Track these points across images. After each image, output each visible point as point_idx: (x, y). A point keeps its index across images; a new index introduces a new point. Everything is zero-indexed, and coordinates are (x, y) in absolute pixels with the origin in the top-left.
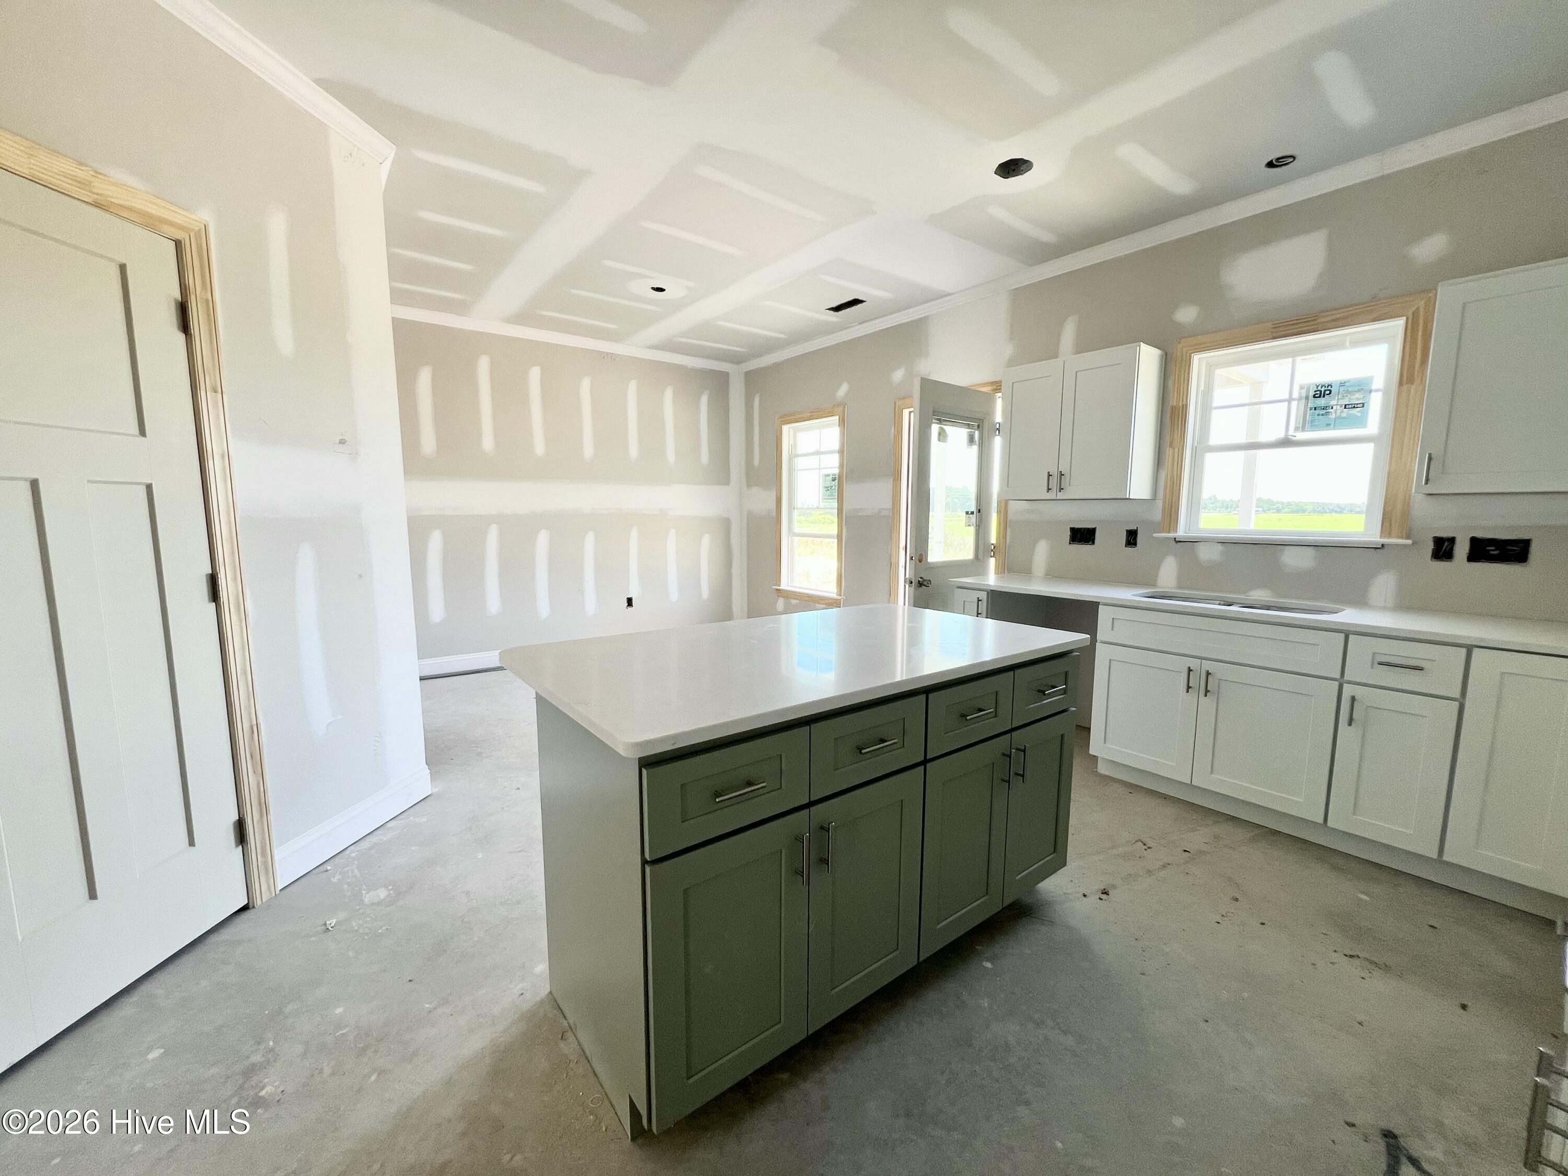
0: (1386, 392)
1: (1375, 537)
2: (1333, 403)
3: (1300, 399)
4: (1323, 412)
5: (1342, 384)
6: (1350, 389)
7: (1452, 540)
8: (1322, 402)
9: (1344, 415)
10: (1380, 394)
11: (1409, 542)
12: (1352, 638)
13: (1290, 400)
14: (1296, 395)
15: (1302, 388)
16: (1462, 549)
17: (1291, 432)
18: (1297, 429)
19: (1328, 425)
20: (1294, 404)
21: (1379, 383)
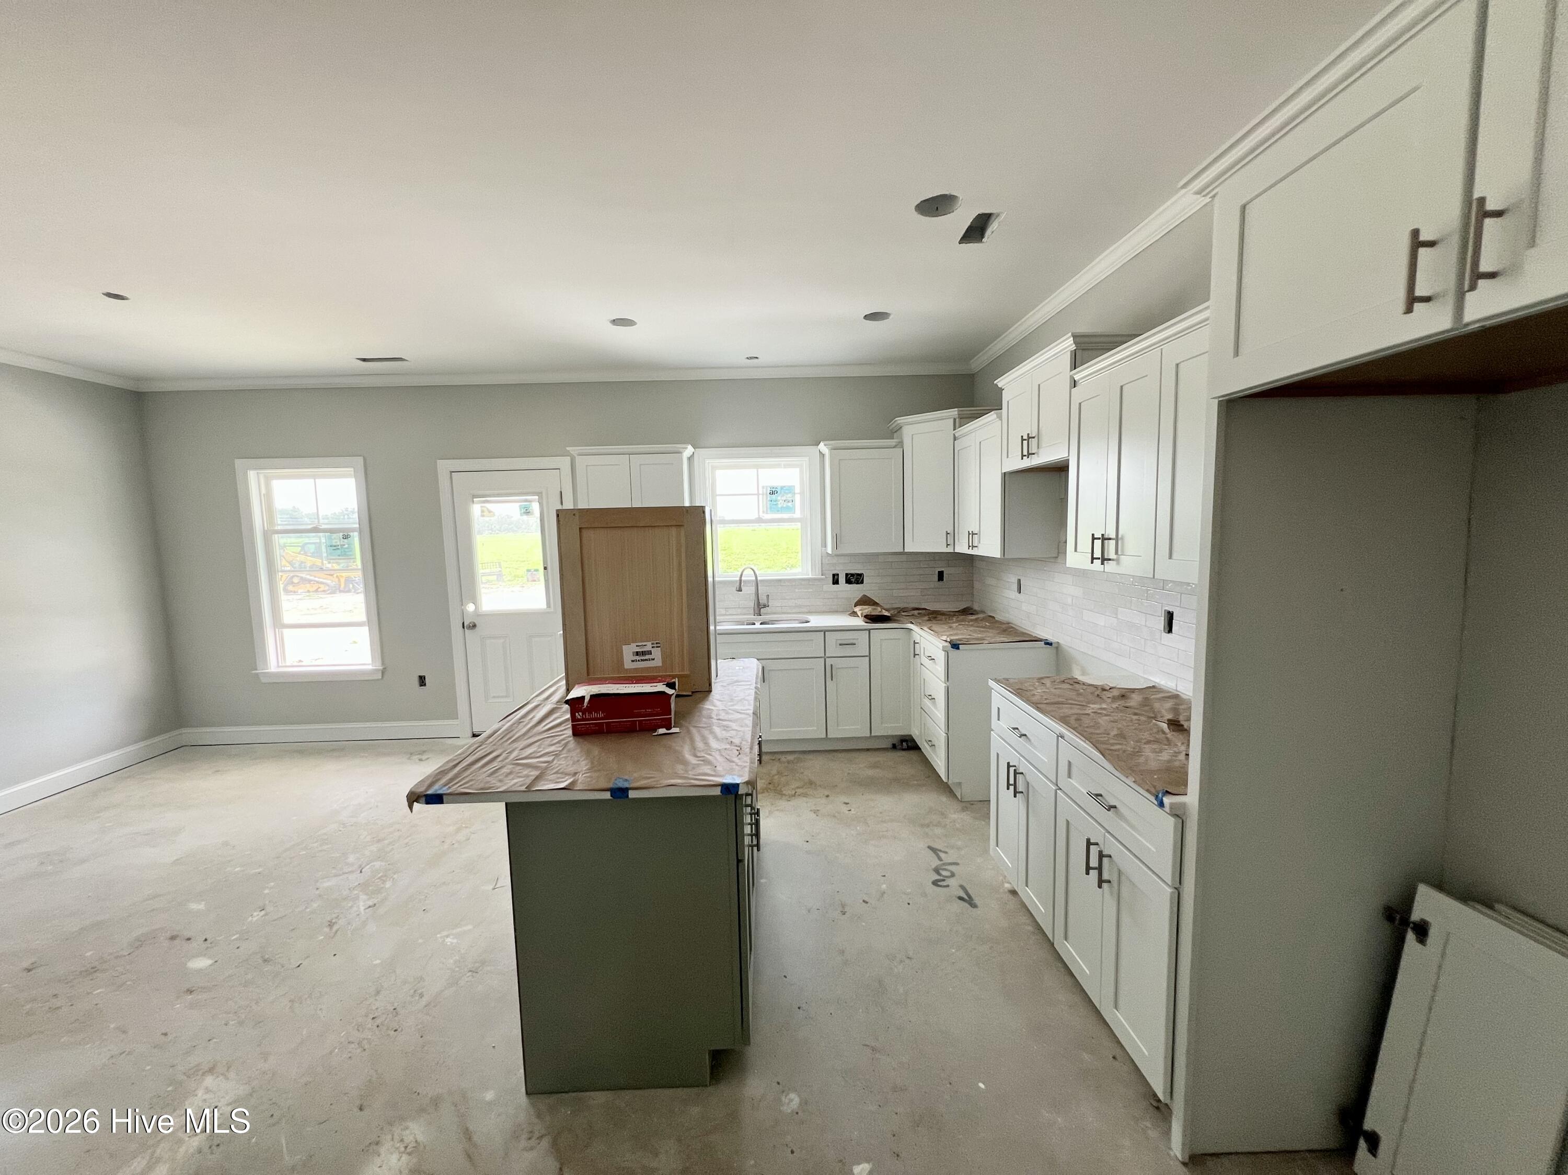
0: (802, 493)
1: (809, 575)
2: (779, 498)
3: (763, 494)
4: (775, 503)
5: (782, 488)
6: (786, 491)
7: (838, 574)
8: (774, 497)
9: (785, 506)
10: (800, 495)
11: (823, 577)
12: (826, 633)
13: (758, 494)
14: (761, 492)
15: (763, 487)
16: (842, 579)
17: (761, 514)
18: (763, 512)
19: (778, 511)
20: (761, 497)
21: (797, 490)
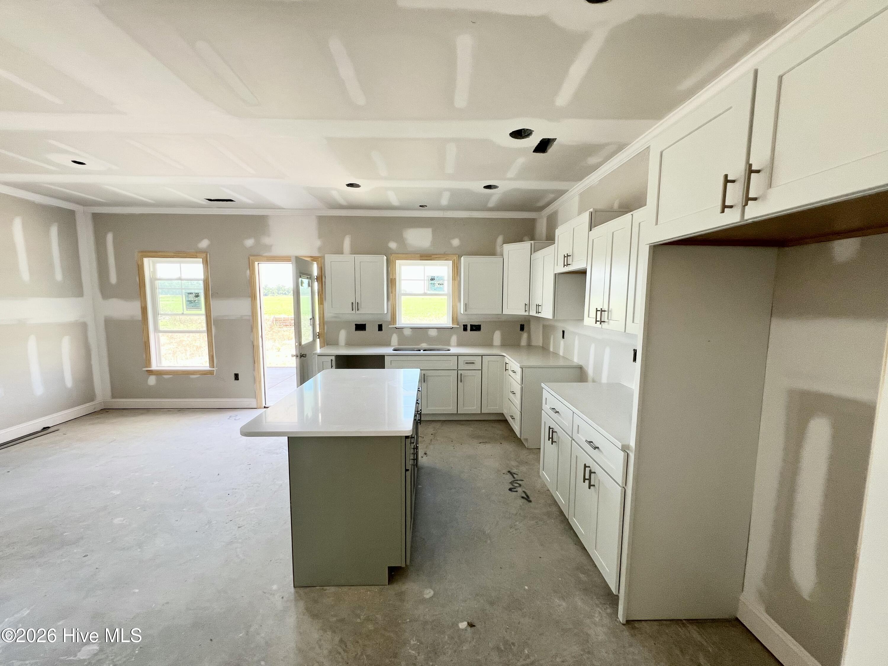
1: (450, 325)
2: (436, 282)
4: (433, 285)
5: (437, 277)
6: (440, 279)
7: (466, 325)
8: (433, 282)
9: (439, 287)
10: (447, 281)
11: (459, 326)
12: (459, 357)
13: (424, 280)
14: (426, 279)
15: (427, 277)
16: (469, 328)
17: (426, 291)
19: (435, 289)
20: (426, 281)
21: (446, 278)
